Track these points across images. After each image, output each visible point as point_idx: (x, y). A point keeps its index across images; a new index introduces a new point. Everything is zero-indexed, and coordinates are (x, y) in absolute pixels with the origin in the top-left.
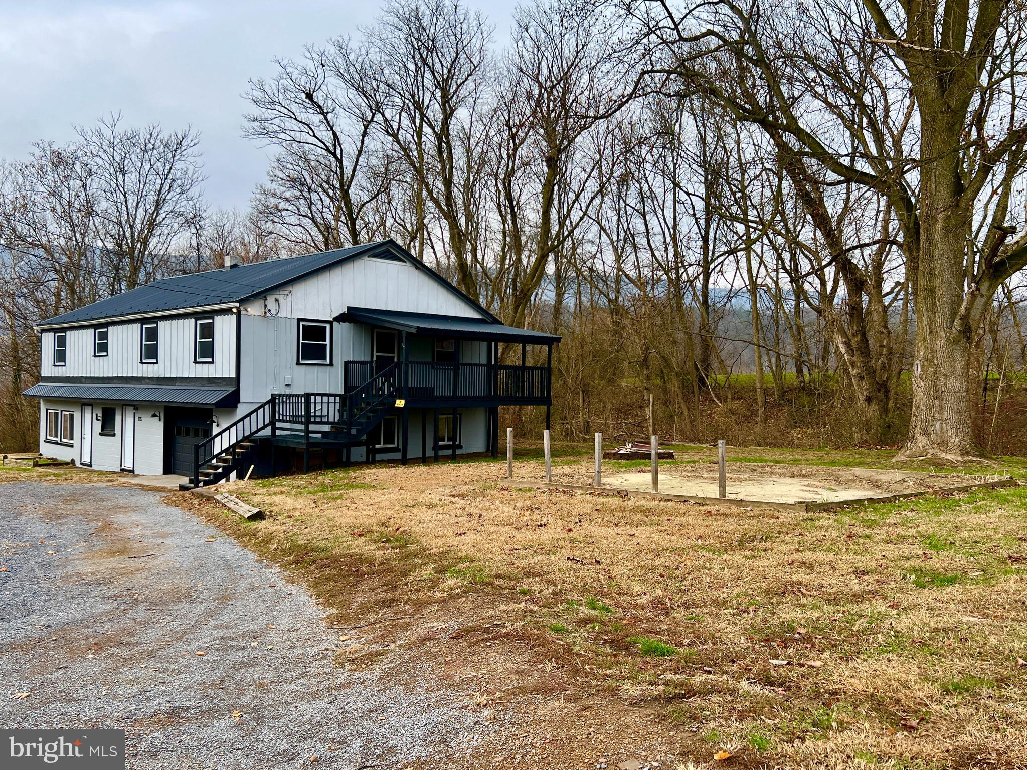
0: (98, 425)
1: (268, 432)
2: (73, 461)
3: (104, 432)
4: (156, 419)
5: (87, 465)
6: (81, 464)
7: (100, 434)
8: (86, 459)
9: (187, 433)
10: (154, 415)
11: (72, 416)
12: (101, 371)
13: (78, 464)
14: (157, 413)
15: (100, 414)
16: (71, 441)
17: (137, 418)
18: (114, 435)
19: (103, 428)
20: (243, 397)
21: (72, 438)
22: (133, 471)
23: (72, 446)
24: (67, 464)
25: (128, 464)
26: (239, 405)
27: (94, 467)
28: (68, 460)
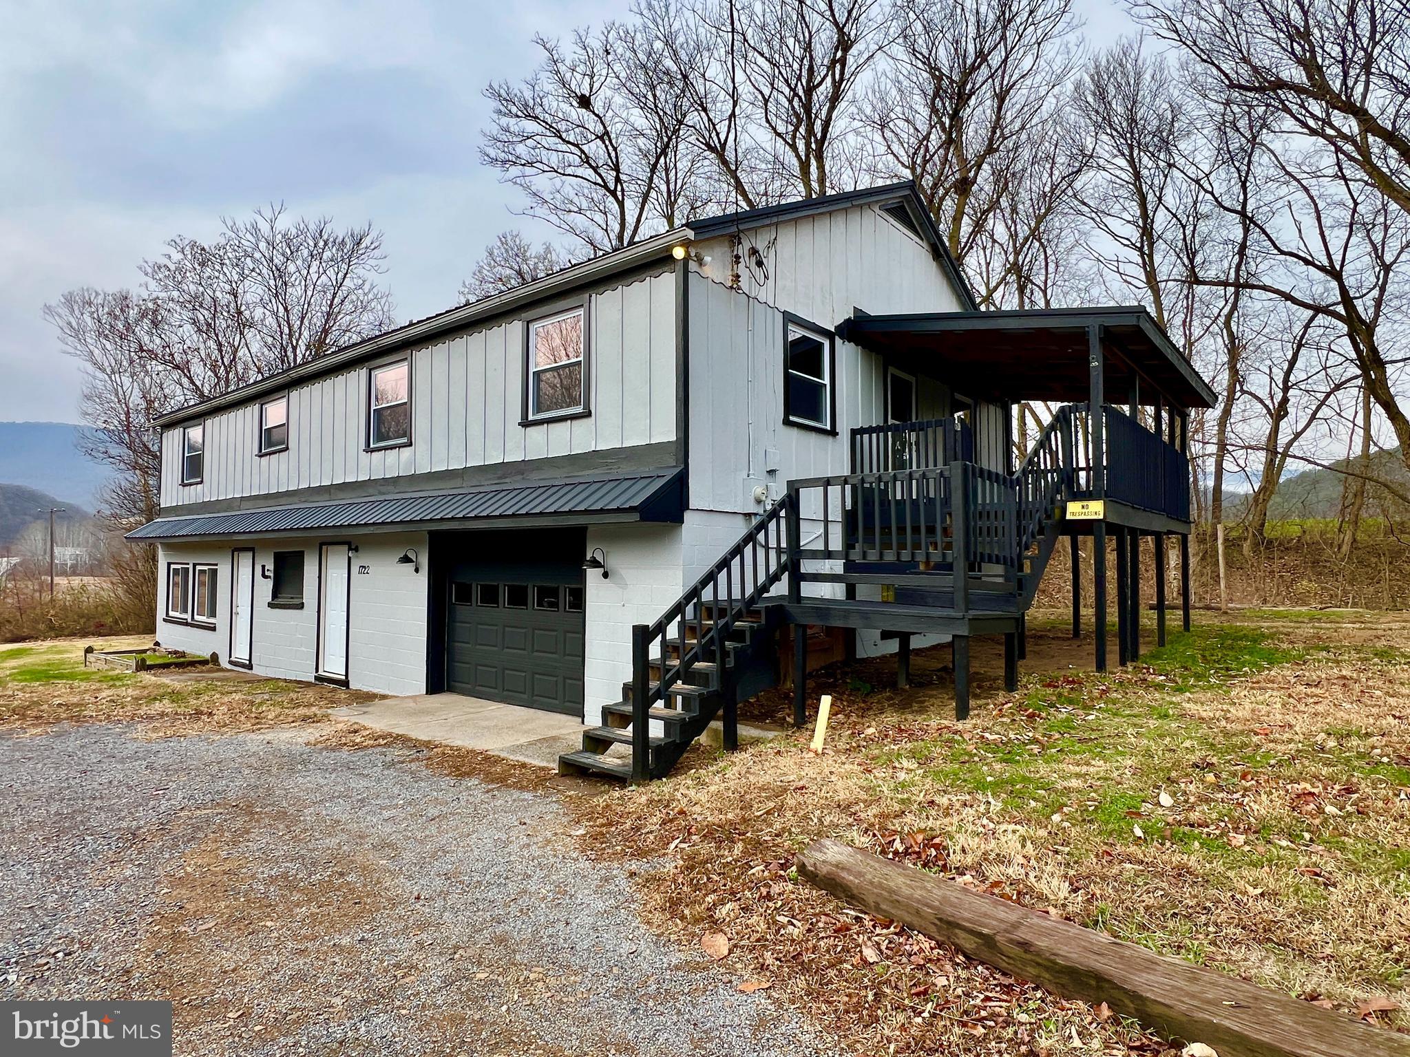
0: (265, 588)
1: (781, 588)
2: (215, 657)
3: (276, 602)
4: (410, 567)
5: (243, 666)
6: (231, 662)
7: (270, 605)
8: (241, 654)
9: (490, 596)
10: (406, 559)
11: (214, 573)
12: (273, 480)
13: (224, 662)
14: (411, 555)
15: (270, 566)
16: (212, 620)
17: (355, 569)
18: (301, 606)
19: (276, 593)
20: (698, 495)
21: (213, 614)
22: (345, 683)
23: (214, 629)
24: (204, 662)
25: (334, 666)
26: (687, 516)
27: (258, 671)
28: (207, 655)
